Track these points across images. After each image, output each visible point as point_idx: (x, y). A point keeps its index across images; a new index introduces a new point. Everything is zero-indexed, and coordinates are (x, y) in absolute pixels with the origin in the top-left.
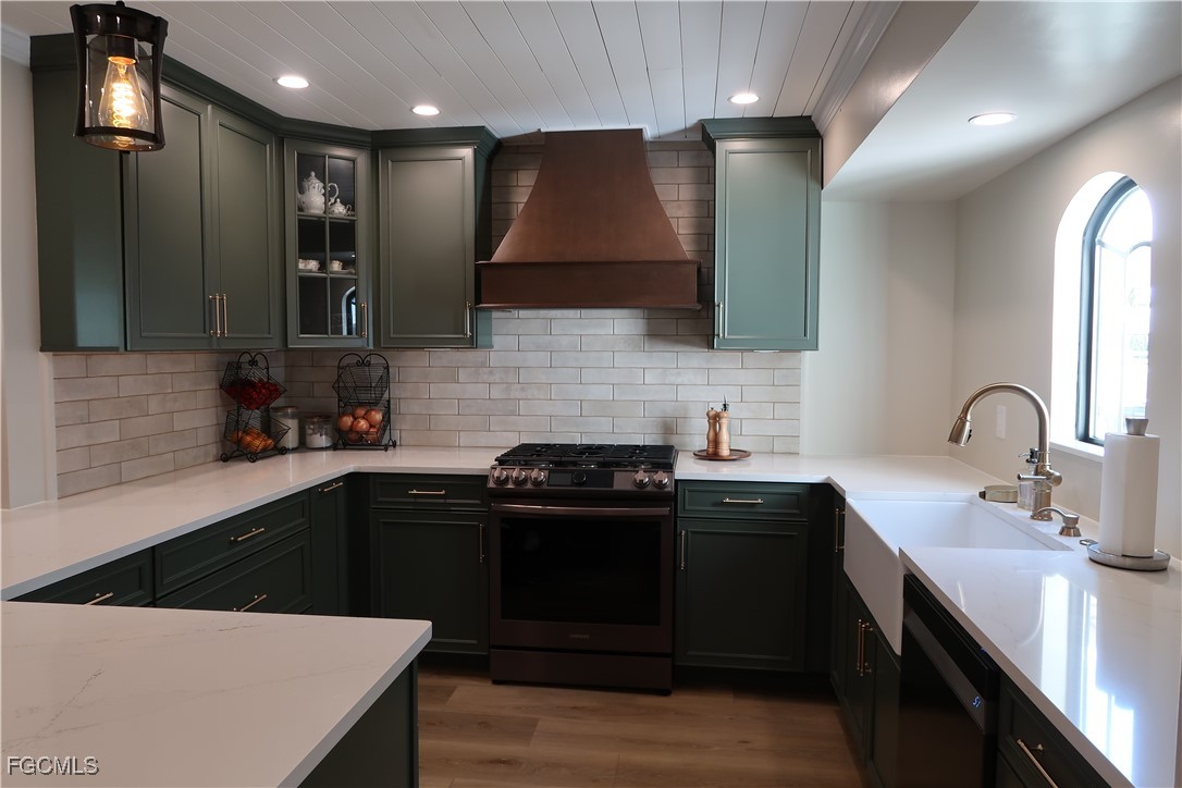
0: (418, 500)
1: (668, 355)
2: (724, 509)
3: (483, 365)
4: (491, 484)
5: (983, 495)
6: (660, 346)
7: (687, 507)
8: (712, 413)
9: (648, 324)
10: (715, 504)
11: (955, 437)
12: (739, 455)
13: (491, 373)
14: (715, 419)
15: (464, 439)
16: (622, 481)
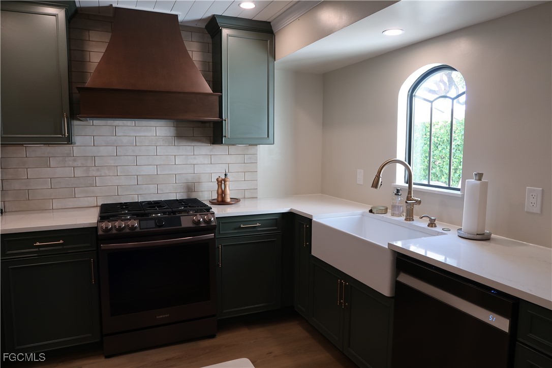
0: (41, 249)
1: (189, 148)
2: (241, 231)
3: (69, 155)
4: (100, 232)
5: (371, 211)
6: (184, 143)
7: (221, 232)
8: (220, 179)
9: (177, 130)
10: (235, 229)
11: (375, 185)
12: (236, 201)
13: (75, 160)
14: (221, 182)
15: (56, 204)
16: (186, 222)
